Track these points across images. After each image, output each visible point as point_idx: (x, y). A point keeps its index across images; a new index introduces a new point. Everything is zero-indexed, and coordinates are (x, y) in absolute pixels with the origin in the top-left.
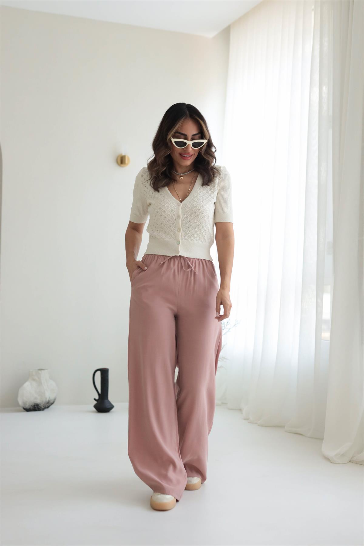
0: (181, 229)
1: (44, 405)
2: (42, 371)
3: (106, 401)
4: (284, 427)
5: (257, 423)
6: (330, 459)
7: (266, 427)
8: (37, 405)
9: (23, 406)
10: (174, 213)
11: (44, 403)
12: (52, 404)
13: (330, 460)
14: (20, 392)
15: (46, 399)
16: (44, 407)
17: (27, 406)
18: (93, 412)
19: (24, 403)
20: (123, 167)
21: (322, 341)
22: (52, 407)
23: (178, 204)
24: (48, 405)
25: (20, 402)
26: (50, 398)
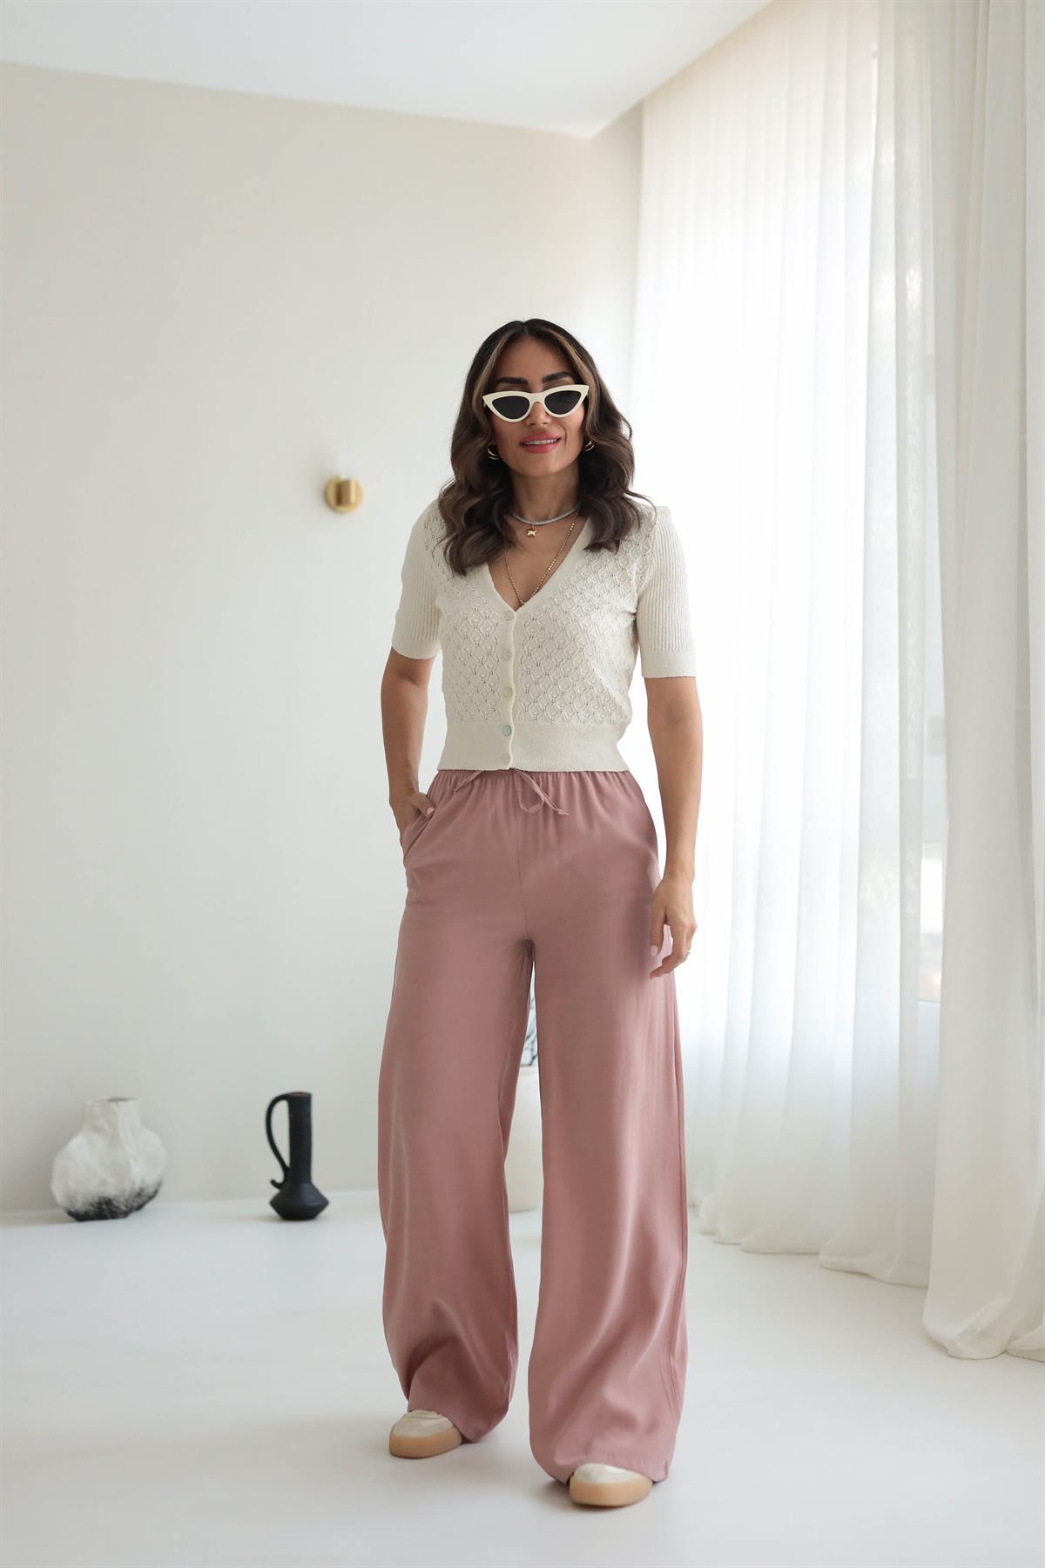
0: (514, 691)
1: (127, 1200)
2: (121, 1104)
3: (306, 1186)
4: (817, 1254)
5: (739, 1244)
6: (948, 1348)
7: (765, 1253)
8: (108, 1202)
9: (68, 1205)
10: (495, 641)
11: (126, 1197)
12: (151, 1198)
13: (947, 1350)
14: (59, 1164)
15: (134, 1183)
16: (127, 1207)
17: (79, 1206)
18: (269, 1219)
19: (71, 1198)
20: (343, 513)
21: (921, 1003)
22: (149, 1206)
23: (506, 613)
24: (139, 1202)
25: (59, 1197)
26: (143, 1181)
